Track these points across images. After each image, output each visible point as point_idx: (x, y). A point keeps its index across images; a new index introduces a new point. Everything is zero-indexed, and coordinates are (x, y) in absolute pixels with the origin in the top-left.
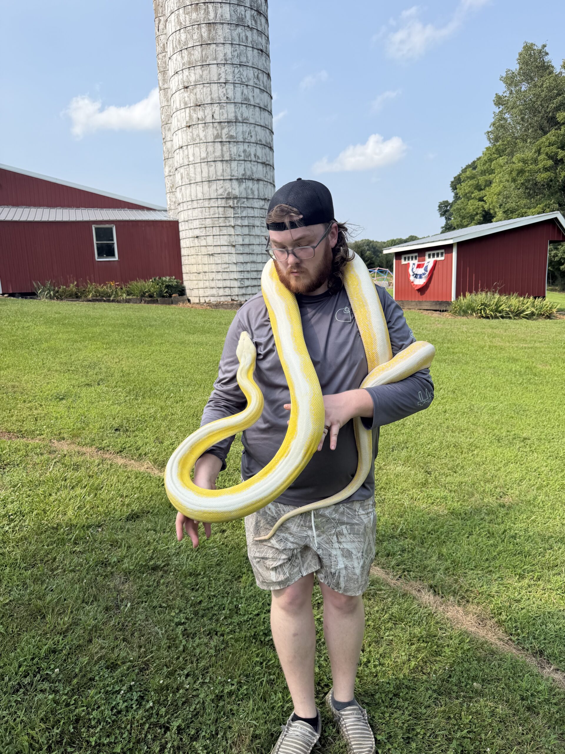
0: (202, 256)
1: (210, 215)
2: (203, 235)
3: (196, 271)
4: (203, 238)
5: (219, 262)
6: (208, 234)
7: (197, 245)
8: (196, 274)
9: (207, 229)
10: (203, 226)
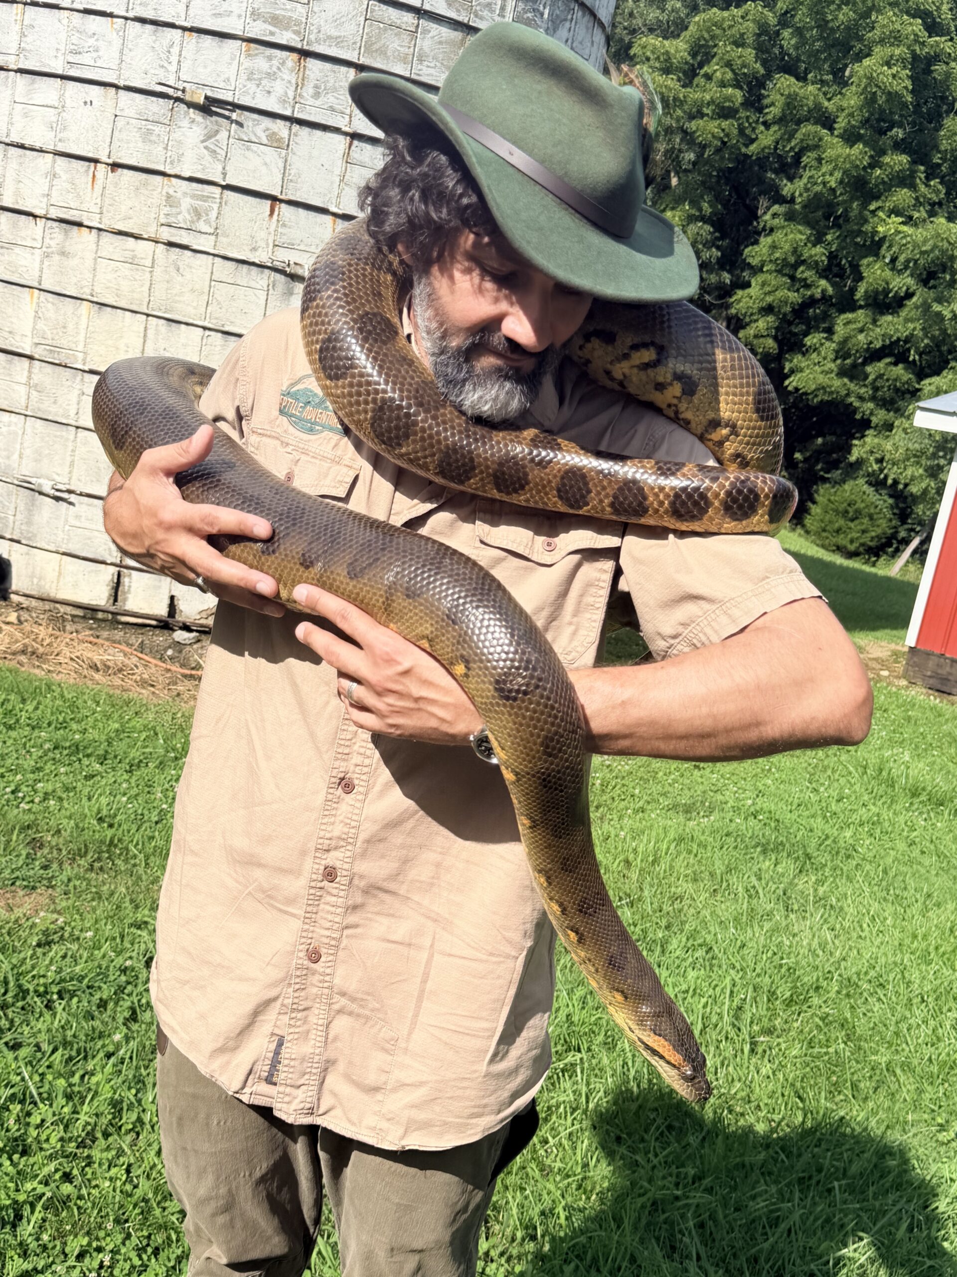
2: (269, 102)
4: (259, 129)
6: (312, 110)
7: (186, 168)
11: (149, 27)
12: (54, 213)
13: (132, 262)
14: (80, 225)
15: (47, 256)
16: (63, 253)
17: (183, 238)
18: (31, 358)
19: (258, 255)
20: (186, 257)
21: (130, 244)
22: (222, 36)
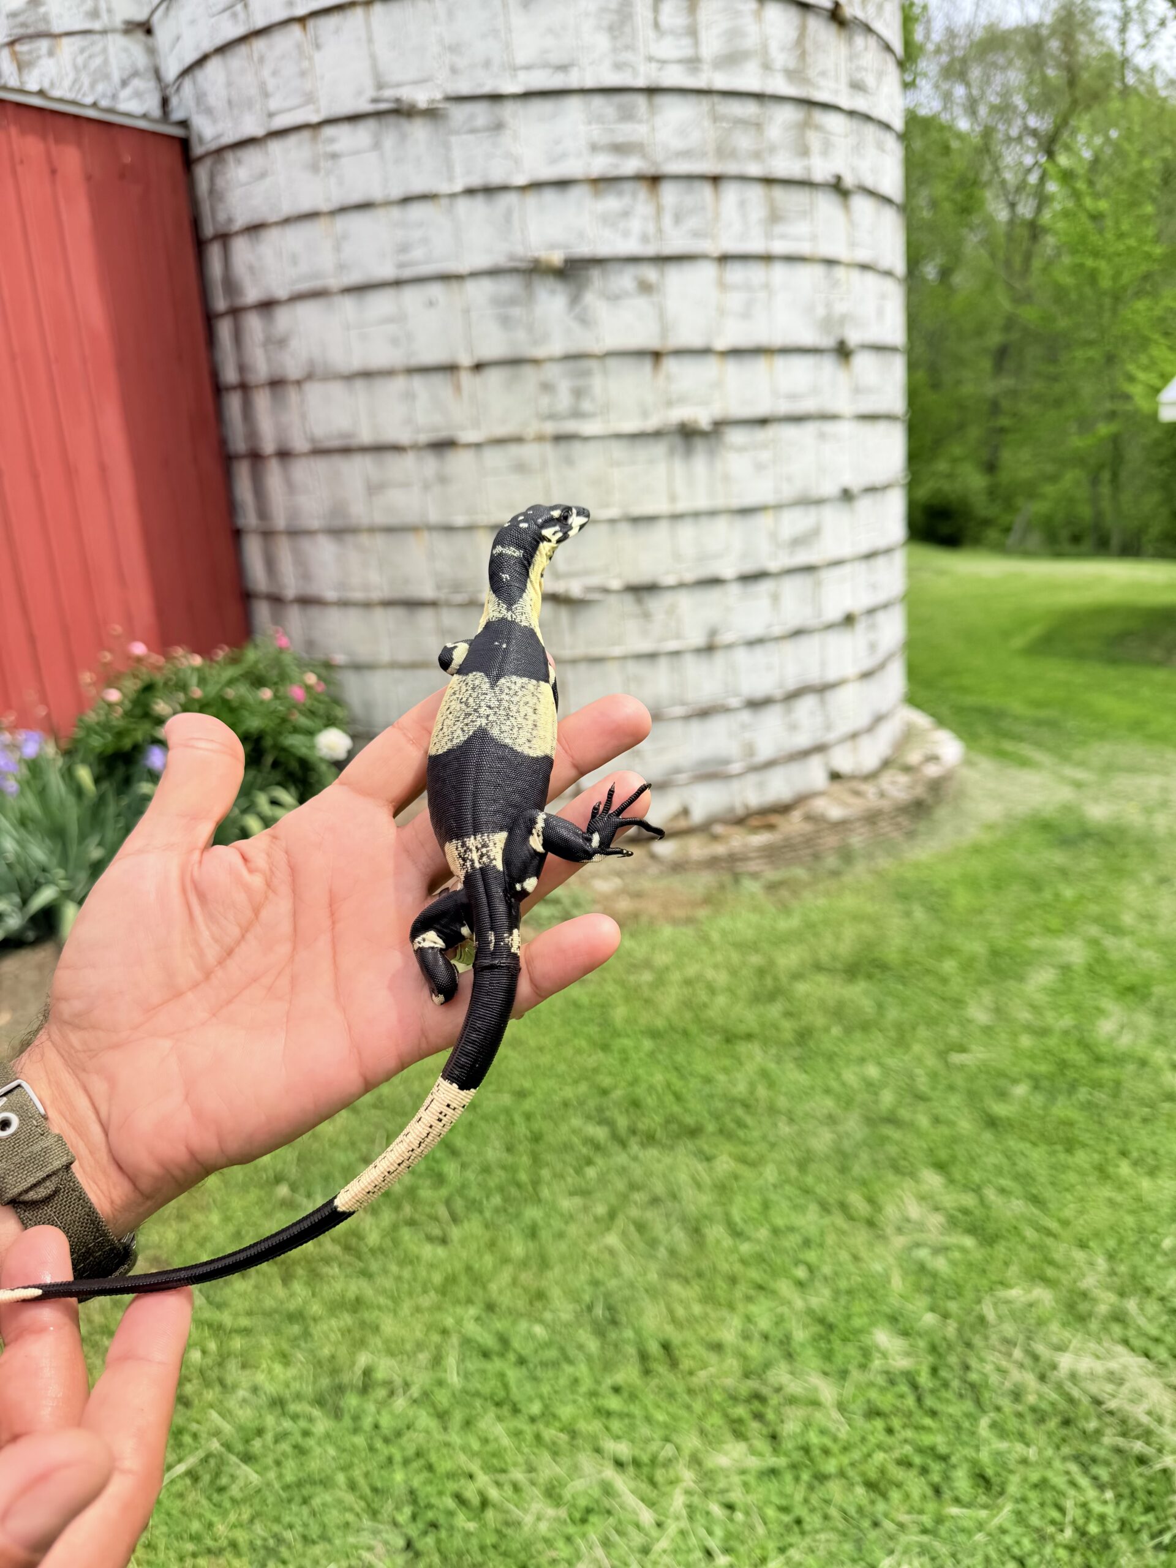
0: (618, 450)
1: (693, 63)
2: (630, 246)
4: (625, 279)
5: (759, 492)
6: (676, 242)
7: (557, 347)
9: (669, 193)
10: (631, 165)
11: (481, 199)
12: (423, 438)
14: (453, 444)
16: (440, 481)
17: (570, 427)
18: (433, 604)
19: (652, 423)
20: (577, 447)
21: (514, 450)
22: (563, 184)
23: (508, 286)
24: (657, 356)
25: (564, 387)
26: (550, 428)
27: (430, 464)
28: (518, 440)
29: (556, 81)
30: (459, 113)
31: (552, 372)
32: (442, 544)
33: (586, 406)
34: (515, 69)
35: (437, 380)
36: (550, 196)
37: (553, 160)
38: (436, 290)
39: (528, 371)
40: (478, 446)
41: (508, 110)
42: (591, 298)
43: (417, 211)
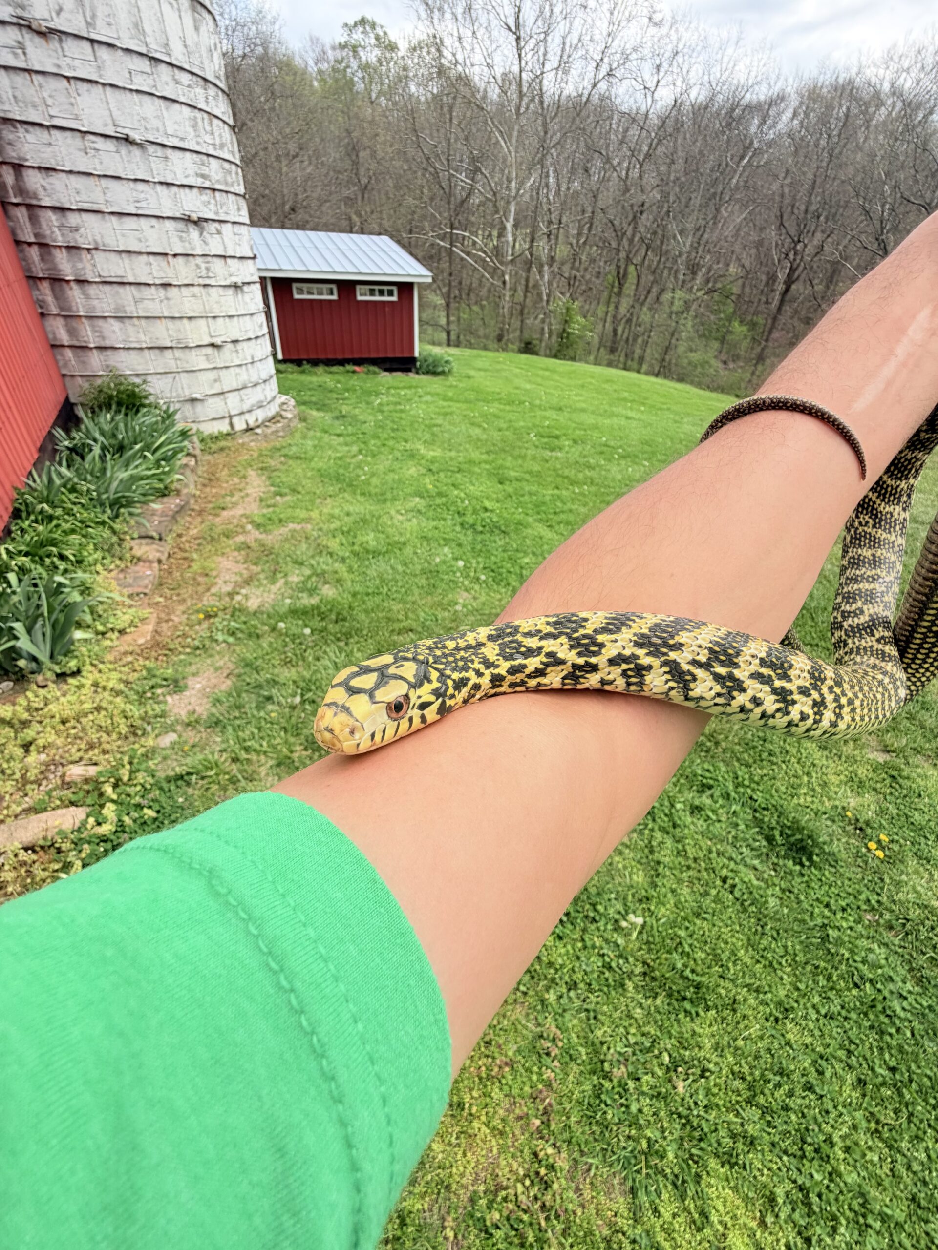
0: (222, 291)
2: (212, 215)
3: (207, 340)
4: (213, 228)
6: (222, 216)
7: (198, 251)
8: (209, 350)
9: (217, 196)
10: (207, 184)
11: (164, 187)
12: (158, 282)
13: (194, 296)
14: (170, 285)
15: (161, 301)
16: (167, 299)
17: (207, 282)
18: (171, 348)
19: (227, 283)
20: (210, 290)
21: (191, 288)
22: (191, 187)
23: (181, 225)
24: (224, 257)
25: (203, 266)
26: (202, 281)
27: (162, 292)
28: (192, 285)
29: (181, 145)
30: (151, 149)
31: (199, 260)
32: (170, 324)
33: (211, 275)
34: (167, 135)
35: (159, 258)
36: (187, 190)
37: (186, 177)
38: (154, 221)
39: (191, 258)
40: (179, 286)
41: (169, 152)
42: (205, 233)
43: (141, 186)
